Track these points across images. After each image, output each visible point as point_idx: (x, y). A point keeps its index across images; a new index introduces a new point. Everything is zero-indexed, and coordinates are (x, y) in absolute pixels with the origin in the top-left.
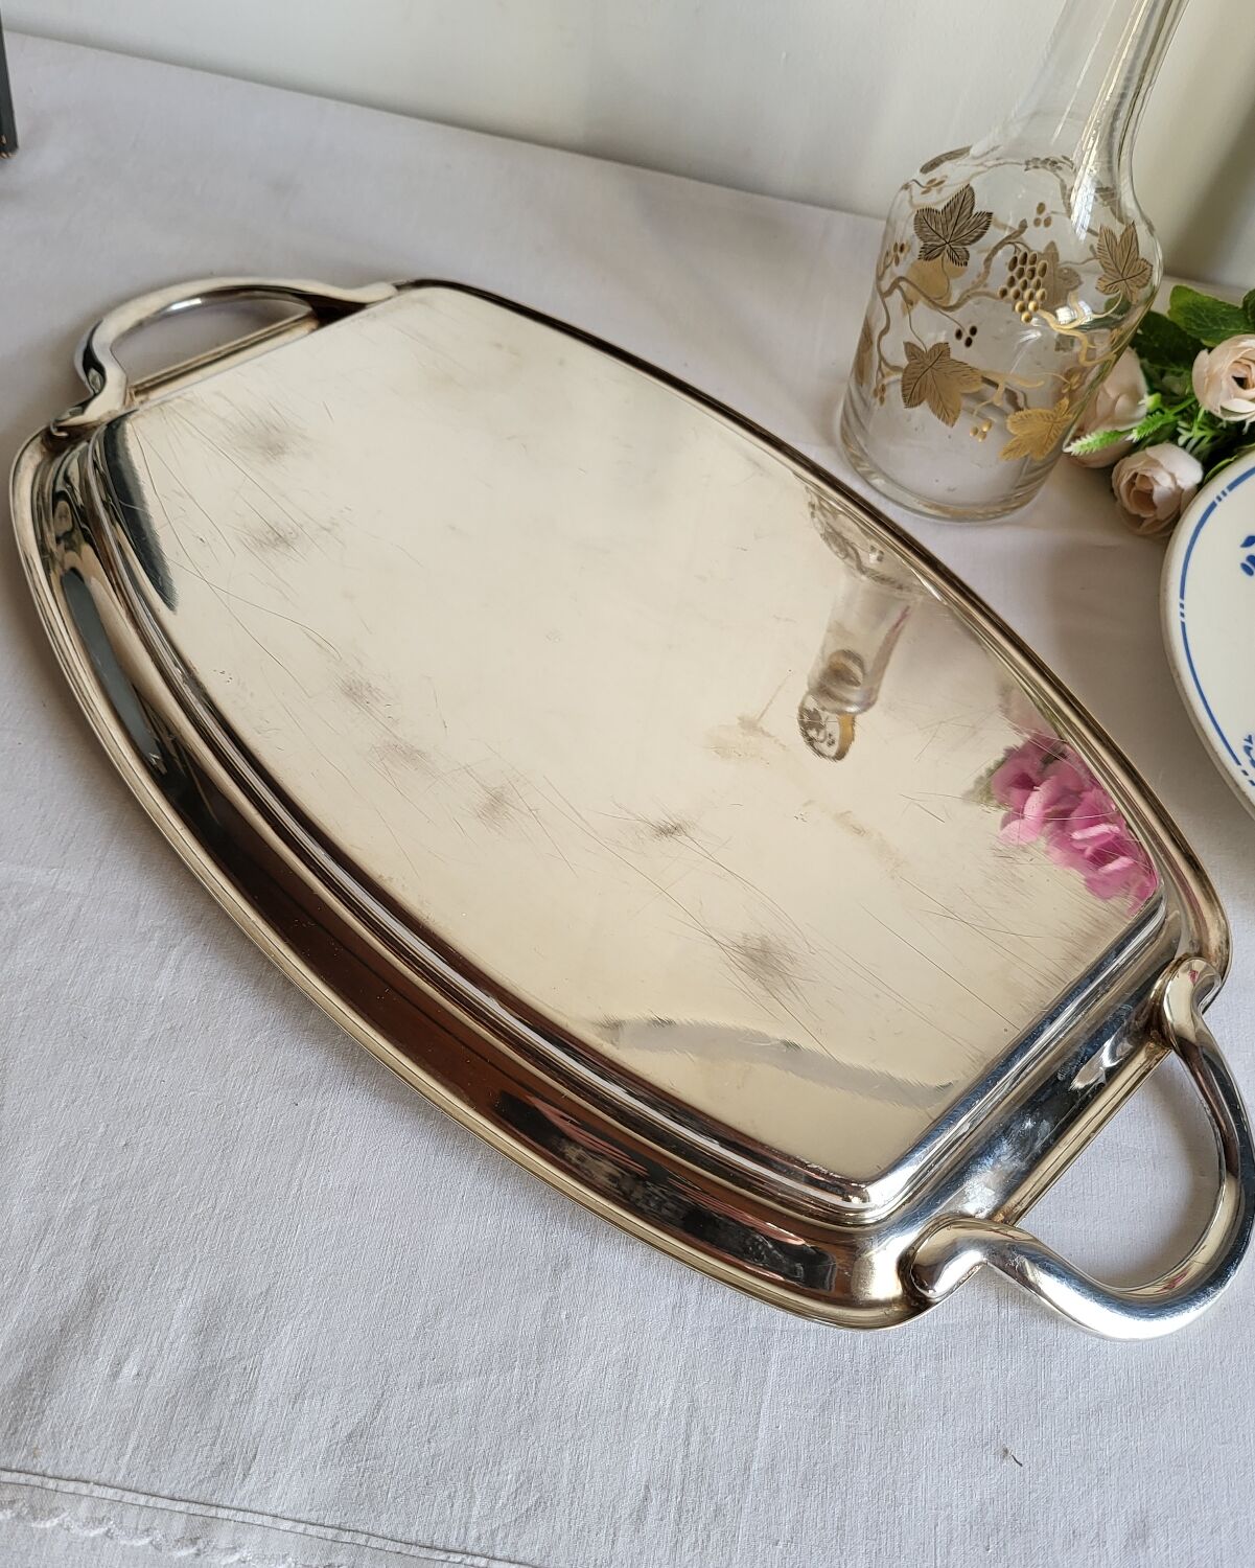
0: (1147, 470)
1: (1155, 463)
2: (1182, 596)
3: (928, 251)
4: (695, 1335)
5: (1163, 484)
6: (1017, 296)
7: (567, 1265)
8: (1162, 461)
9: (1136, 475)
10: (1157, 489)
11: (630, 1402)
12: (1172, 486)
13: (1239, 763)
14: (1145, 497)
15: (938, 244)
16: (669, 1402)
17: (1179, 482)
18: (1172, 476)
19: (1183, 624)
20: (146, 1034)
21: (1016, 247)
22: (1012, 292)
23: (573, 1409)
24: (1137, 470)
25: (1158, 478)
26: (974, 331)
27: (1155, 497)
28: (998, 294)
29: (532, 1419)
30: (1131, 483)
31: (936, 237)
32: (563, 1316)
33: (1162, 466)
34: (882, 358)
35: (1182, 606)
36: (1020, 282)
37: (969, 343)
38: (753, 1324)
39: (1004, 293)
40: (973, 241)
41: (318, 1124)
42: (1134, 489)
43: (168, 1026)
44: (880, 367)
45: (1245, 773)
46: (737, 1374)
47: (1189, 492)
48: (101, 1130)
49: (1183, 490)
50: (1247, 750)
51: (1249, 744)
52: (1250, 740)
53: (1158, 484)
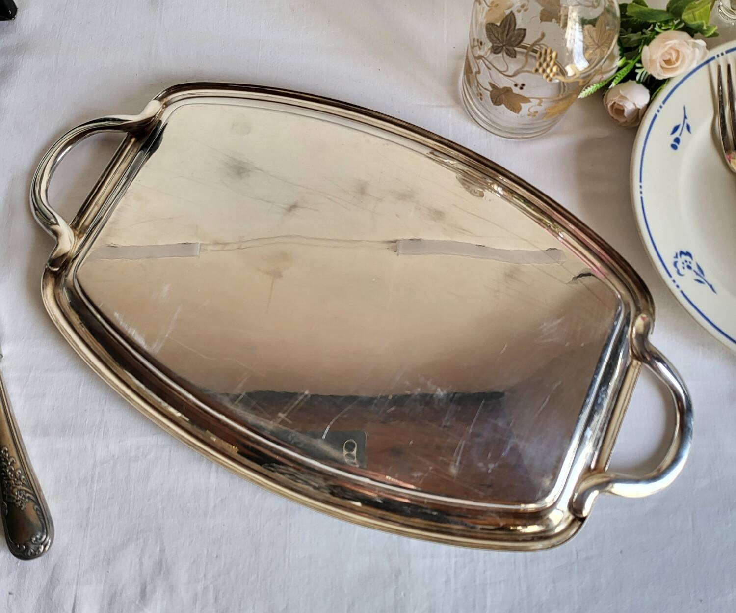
0: (620, 101)
1: (625, 98)
2: (641, 181)
3: (495, 48)
5: (629, 107)
6: (544, 71)
8: (628, 97)
9: (615, 103)
10: (626, 110)
12: (634, 108)
13: (670, 276)
14: (620, 111)
17: (637, 105)
18: (634, 104)
19: (642, 198)
20: (212, 505)
21: (540, 46)
22: (541, 70)
24: (616, 101)
25: (626, 105)
26: (523, 85)
27: (625, 114)
28: (533, 70)
30: (612, 106)
31: (498, 42)
33: (628, 100)
34: (478, 82)
35: (641, 187)
36: (544, 65)
37: (521, 88)
39: (537, 70)
40: (517, 45)
41: (290, 530)
42: (615, 109)
43: (220, 499)
44: (478, 85)
45: (674, 281)
47: (643, 109)
48: (206, 552)
49: (639, 109)
50: (675, 264)
51: (676, 260)
52: (676, 257)
53: (626, 107)
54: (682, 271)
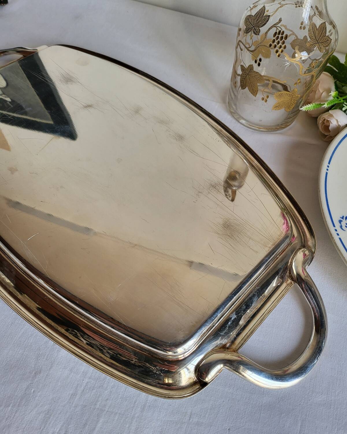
0: (328, 118)
1: (331, 116)
2: (329, 163)
3: (247, 30)
4: (76, 407)
5: (333, 123)
6: (275, 46)
7: (40, 372)
8: (334, 115)
9: (325, 119)
10: (331, 125)
11: (44, 427)
12: (337, 124)
13: (334, 226)
14: (327, 128)
15: (251, 27)
16: (58, 430)
17: (339, 123)
18: (337, 121)
21: (277, 28)
22: (273, 45)
23: (24, 426)
24: (325, 118)
25: (332, 121)
26: (261, 60)
27: (330, 128)
28: (268, 46)
29: (9, 426)
30: (323, 123)
31: (251, 25)
32: (32, 391)
33: (334, 117)
34: (235, 72)
35: (328, 167)
36: (276, 41)
37: (259, 64)
38: (98, 406)
39: (271, 45)
40: (262, 26)
42: (324, 124)
44: (235, 75)
45: (336, 230)
46: (85, 425)
47: (342, 127)
49: (340, 126)
50: (340, 222)
51: (342, 219)
52: (343, 218)
53: (332, 123)
54: (344, 227)
